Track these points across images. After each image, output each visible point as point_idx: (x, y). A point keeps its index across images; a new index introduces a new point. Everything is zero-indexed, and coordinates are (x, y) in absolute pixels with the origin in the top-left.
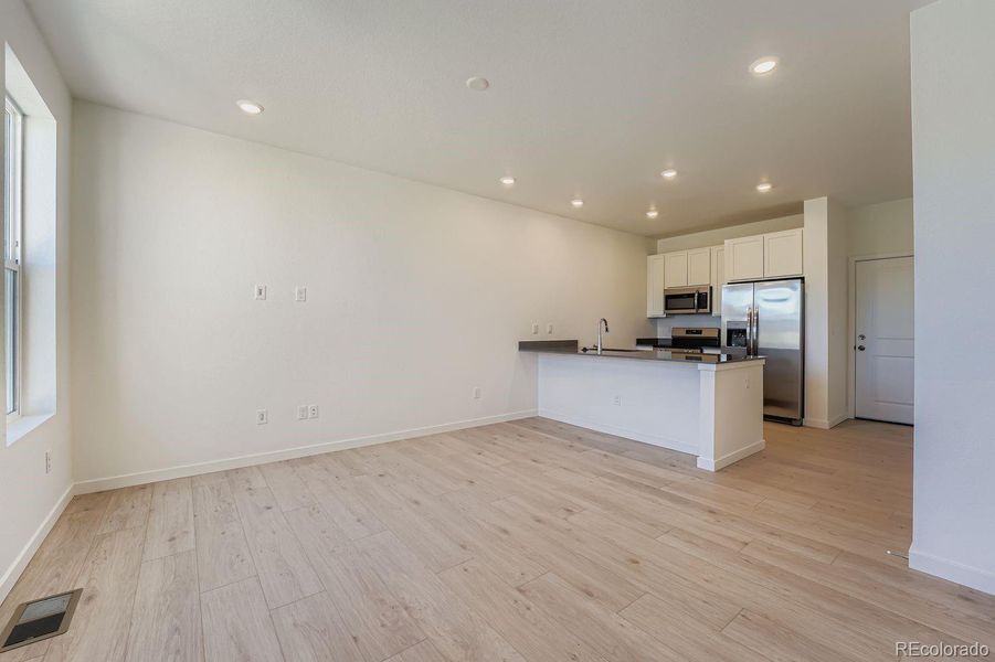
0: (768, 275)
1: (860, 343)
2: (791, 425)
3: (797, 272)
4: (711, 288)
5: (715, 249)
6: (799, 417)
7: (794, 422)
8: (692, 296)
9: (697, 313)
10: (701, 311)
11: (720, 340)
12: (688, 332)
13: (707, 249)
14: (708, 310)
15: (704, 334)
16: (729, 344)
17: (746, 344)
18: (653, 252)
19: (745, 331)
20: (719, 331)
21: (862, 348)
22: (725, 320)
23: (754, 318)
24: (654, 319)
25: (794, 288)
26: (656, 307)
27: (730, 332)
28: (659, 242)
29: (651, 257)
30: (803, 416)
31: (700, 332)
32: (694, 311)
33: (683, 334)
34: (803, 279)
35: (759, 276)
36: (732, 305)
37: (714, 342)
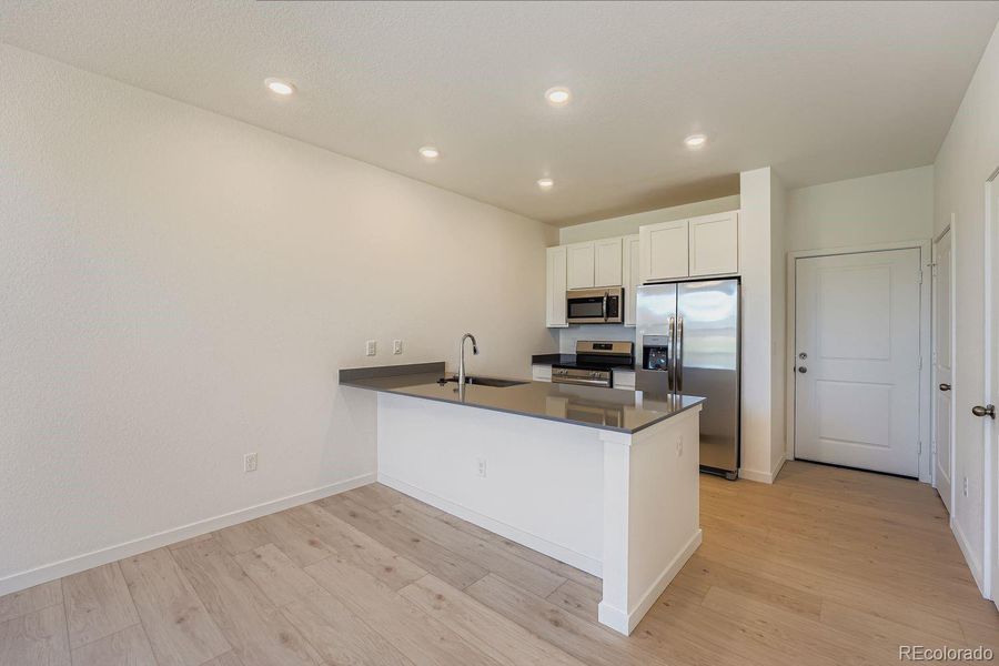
0: (694, 274)
1: (801, 364)
2: (724, 478)
3: (731, 270)
4: (623, 290)
5: (628, 239)
6: (734, 468)
7: (729, 476)
8: (599, 300)
9: (606, 323)
10: (611, 319)
11: (633, 359)
12: (596, 346)
13: (618, 240)
14: (619, 319)
15: (615, 350)
16: (645, 366)
17: (667, 366)
18: (554, 243)
19: (665, 349)
20: (633, 345)
21: (803, 370)
22: (641, 333)
23: (677, 330)
24: (555, 330)
25: (730, 292)
26: (557, 315)
27: (647, 350)
28: (562, 230)
29: (550, 251)
30: (739, 466)
31: (609, 347)
32: (602, 320)
33: (590, 349)
34: (739, 278)
35: (683, 274)
36: (650, 313)
37: (626, 362)
